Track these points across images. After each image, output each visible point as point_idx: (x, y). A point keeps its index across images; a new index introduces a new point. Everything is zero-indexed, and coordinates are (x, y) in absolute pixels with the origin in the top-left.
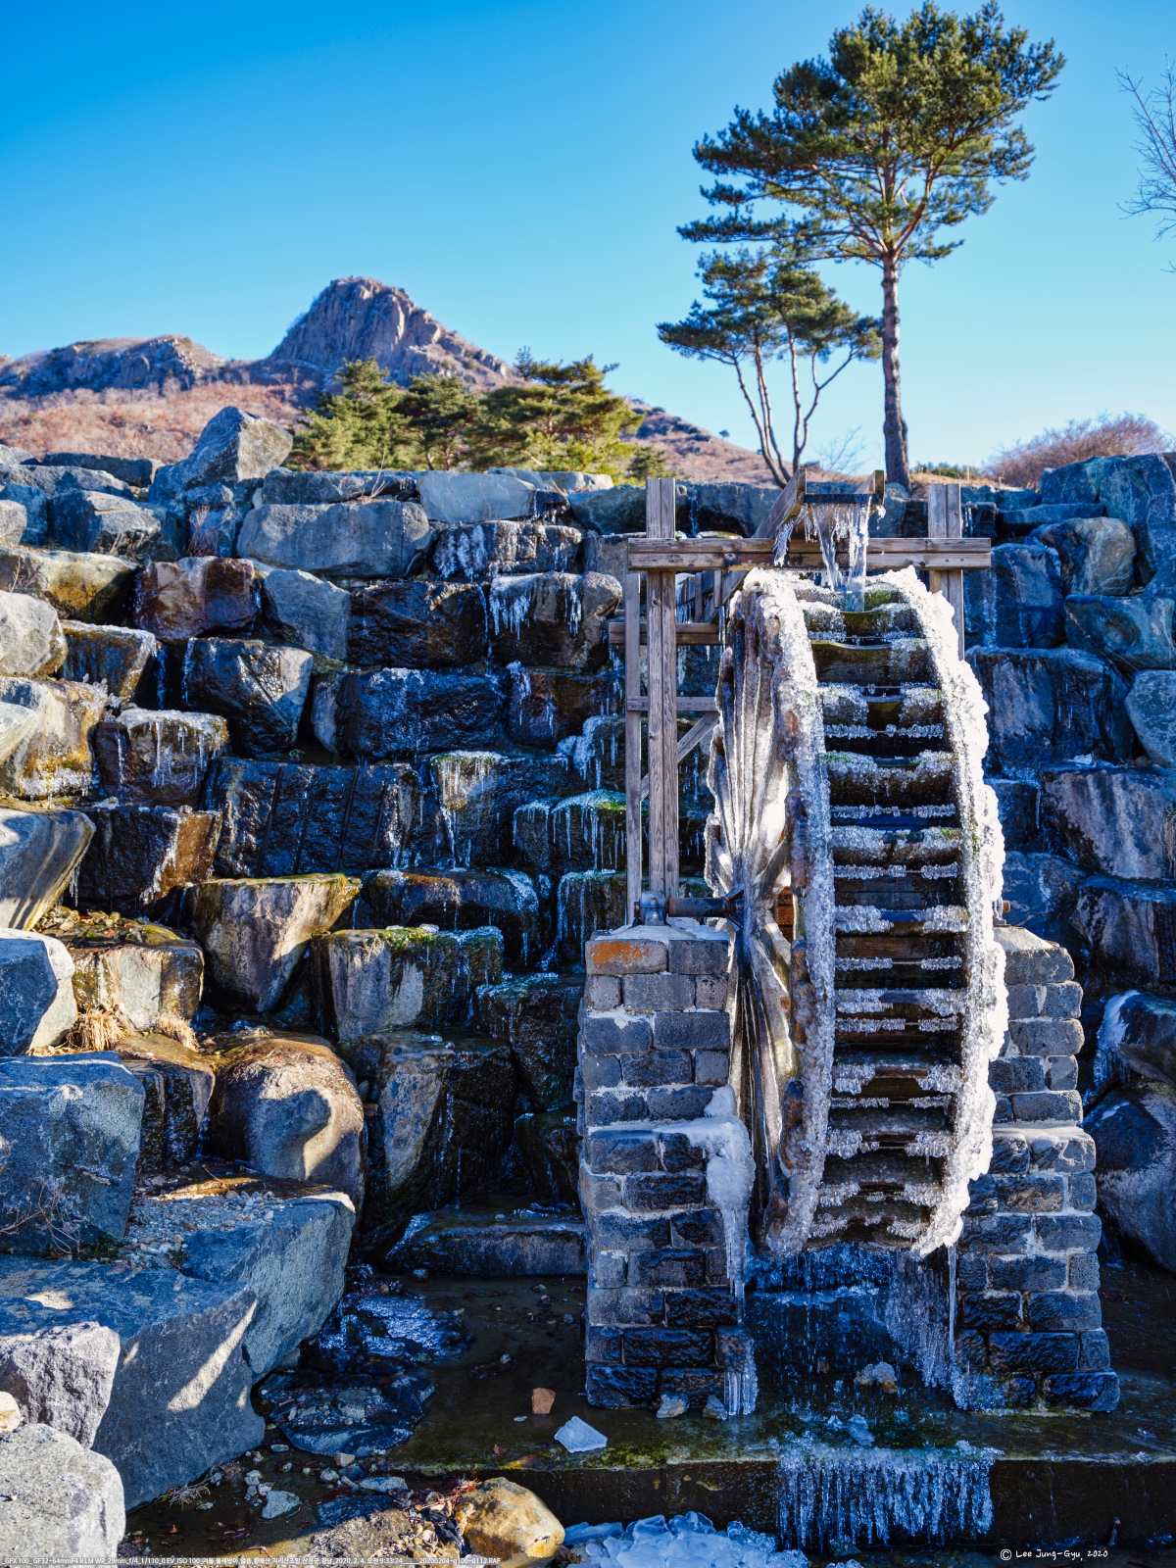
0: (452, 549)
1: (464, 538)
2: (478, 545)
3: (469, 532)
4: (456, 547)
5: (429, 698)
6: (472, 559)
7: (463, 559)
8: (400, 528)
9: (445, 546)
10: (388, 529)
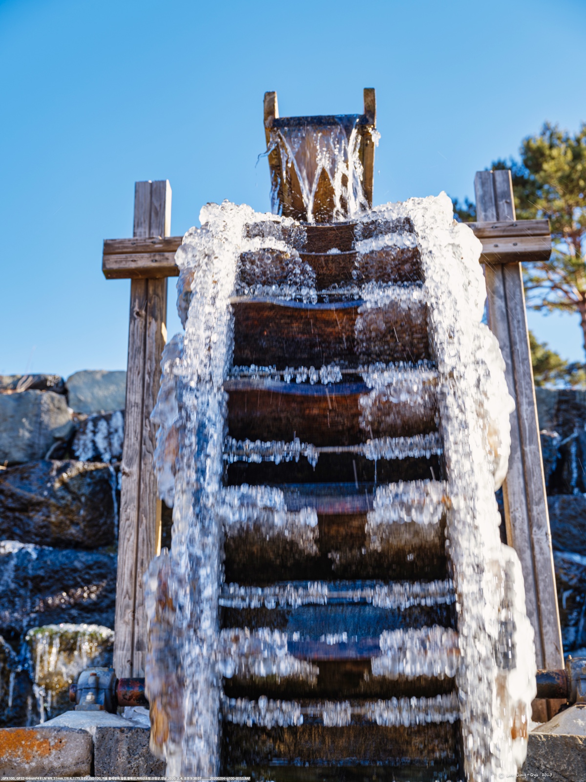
0: (90, 435)
1: (103, 425)
2: (116, 431)
3: (108, 418)
4: (94, 433)
5: (41, 573)
6: (110, 444)
7: (101, 444)
8: (38, 415)
9: (84, 433)
10: (26, 416)
